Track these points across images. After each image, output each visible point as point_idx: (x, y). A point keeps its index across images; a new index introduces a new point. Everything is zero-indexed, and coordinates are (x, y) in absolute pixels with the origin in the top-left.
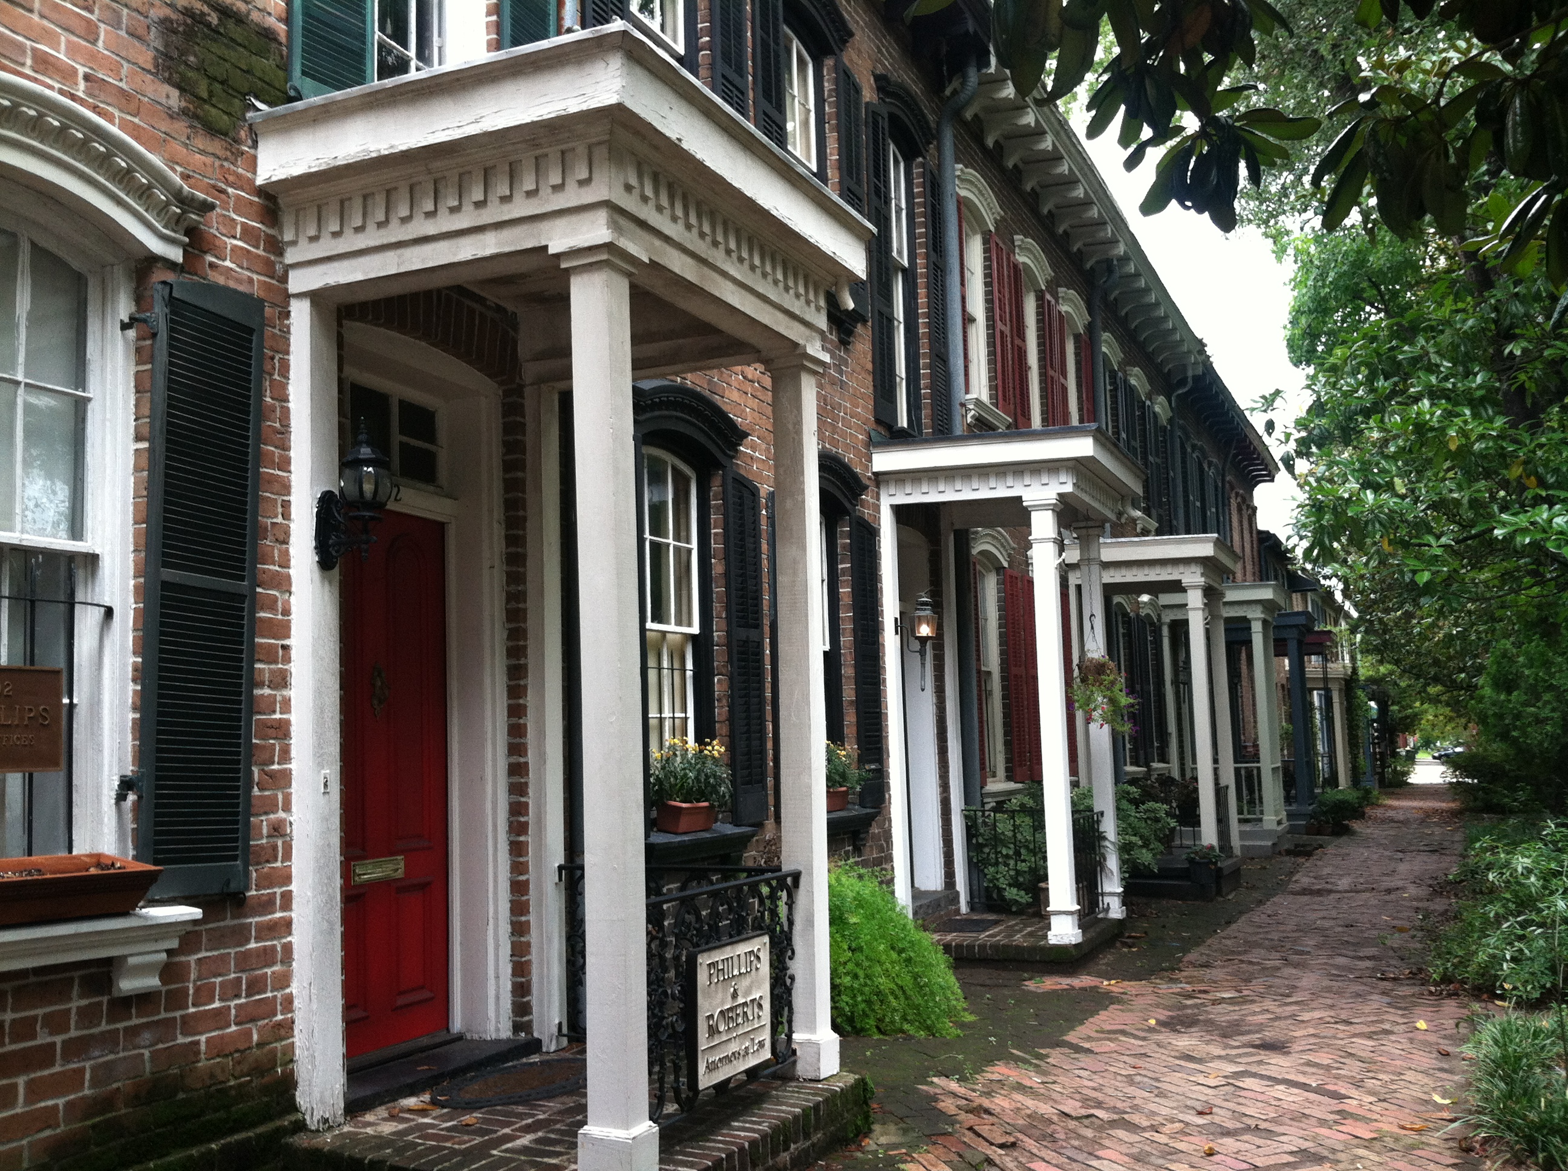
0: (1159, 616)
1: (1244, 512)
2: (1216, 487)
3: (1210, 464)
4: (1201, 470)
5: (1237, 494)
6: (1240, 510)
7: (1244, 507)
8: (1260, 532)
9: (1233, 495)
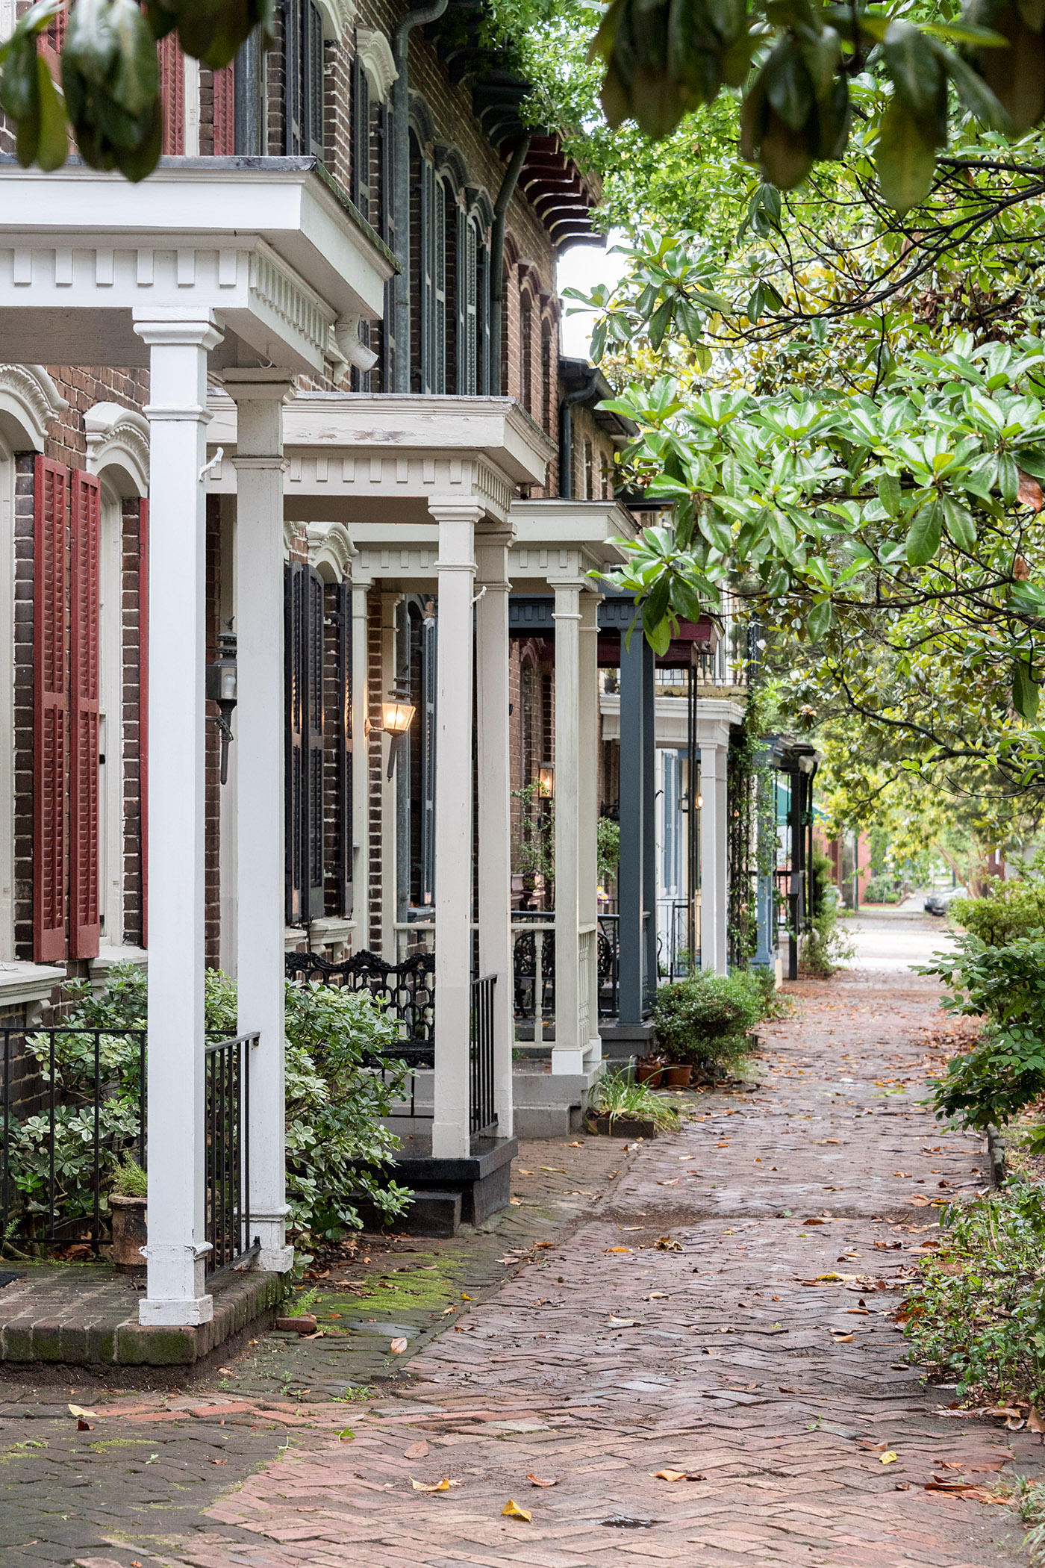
0: (347, 567)
1: (535, 313)
2: (481, 252)
3: (470, 196)
4: (452, 214)
5: (523, 270)
6: (525, 307)
7: (536, 304)
8: (564, 366)
9: (514, 273)
